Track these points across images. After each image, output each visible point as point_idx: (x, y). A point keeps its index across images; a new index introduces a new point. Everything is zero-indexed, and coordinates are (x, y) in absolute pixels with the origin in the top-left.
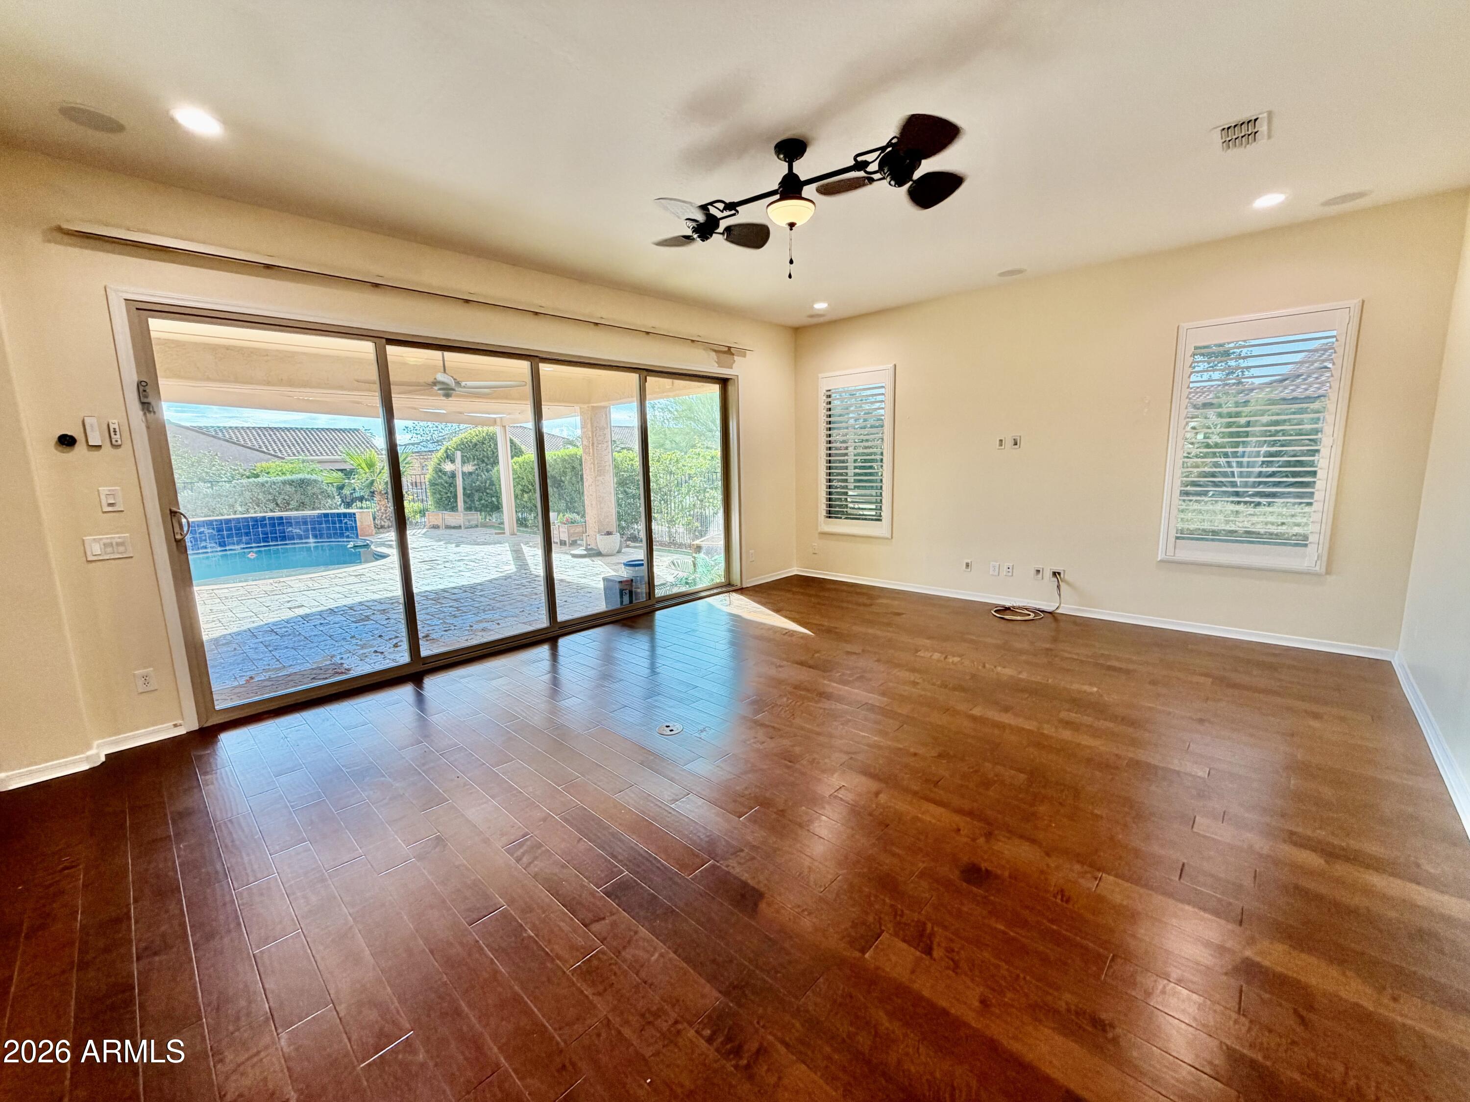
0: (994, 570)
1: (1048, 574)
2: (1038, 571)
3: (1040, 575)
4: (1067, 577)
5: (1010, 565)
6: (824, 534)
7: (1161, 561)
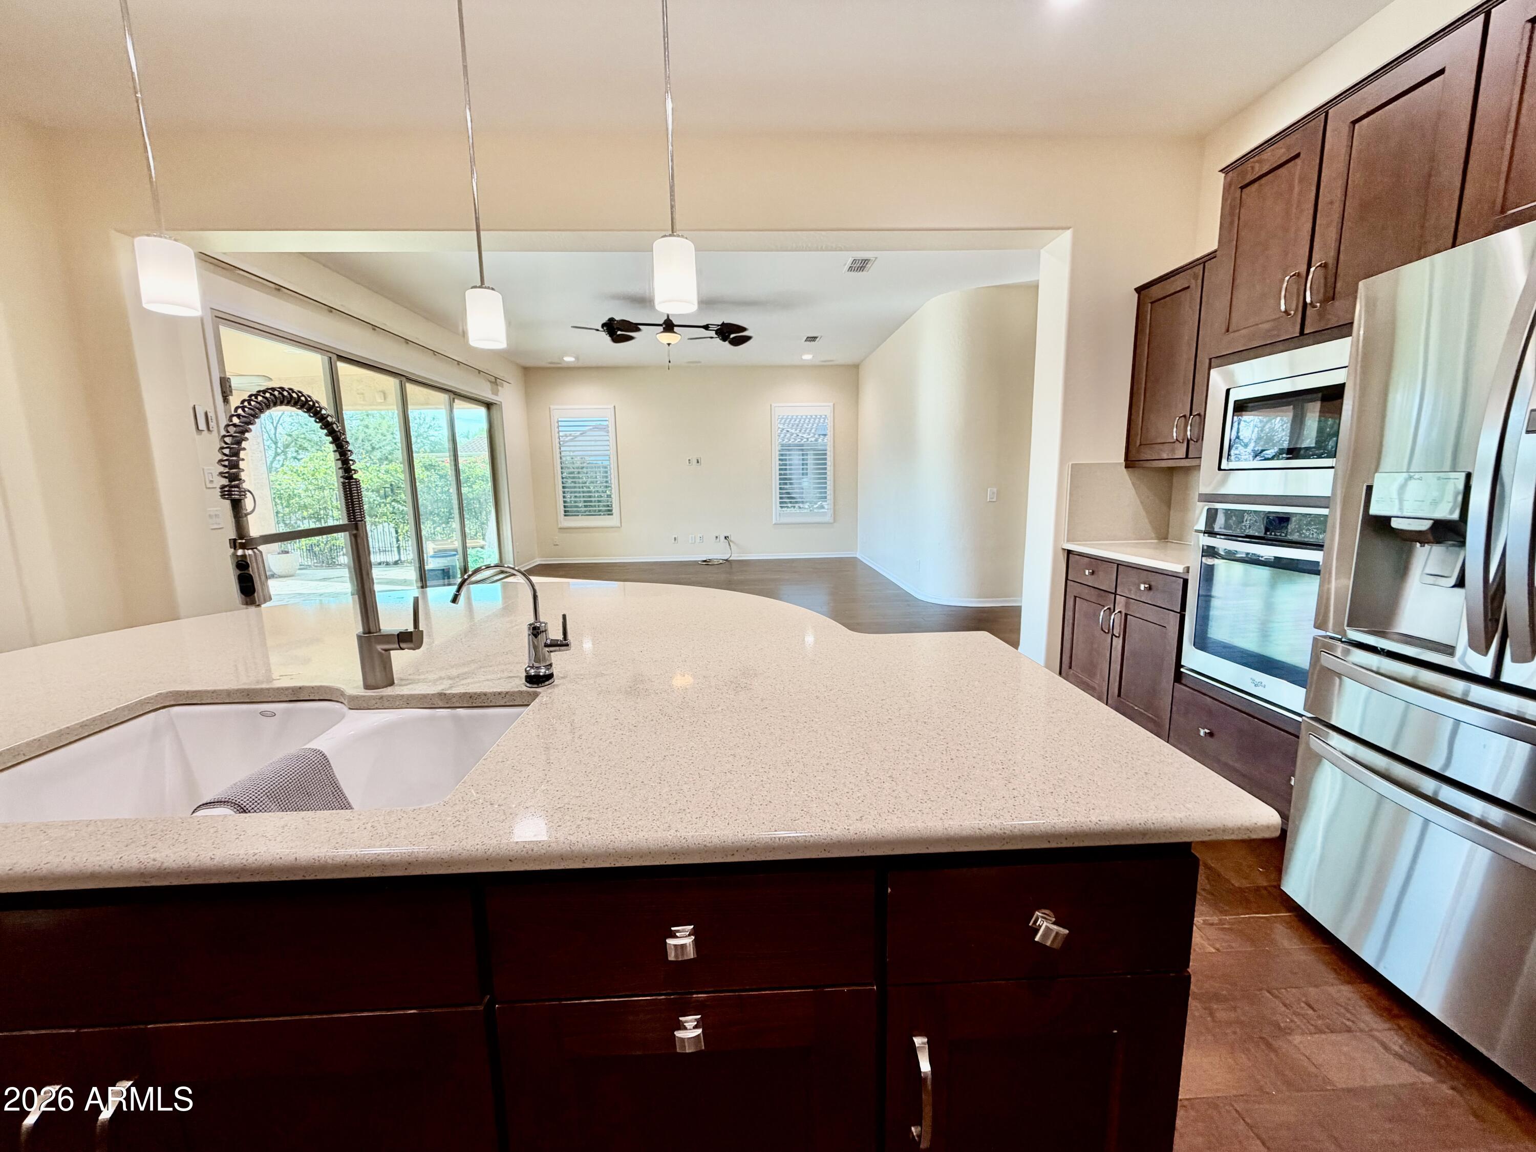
0: (692, 540)
1: (722, 538)
2: (717, 537)
3: (718, 539)
4: (732, 539)
5: (701, 535)
6: (563, 529)
7: (775, 524)
